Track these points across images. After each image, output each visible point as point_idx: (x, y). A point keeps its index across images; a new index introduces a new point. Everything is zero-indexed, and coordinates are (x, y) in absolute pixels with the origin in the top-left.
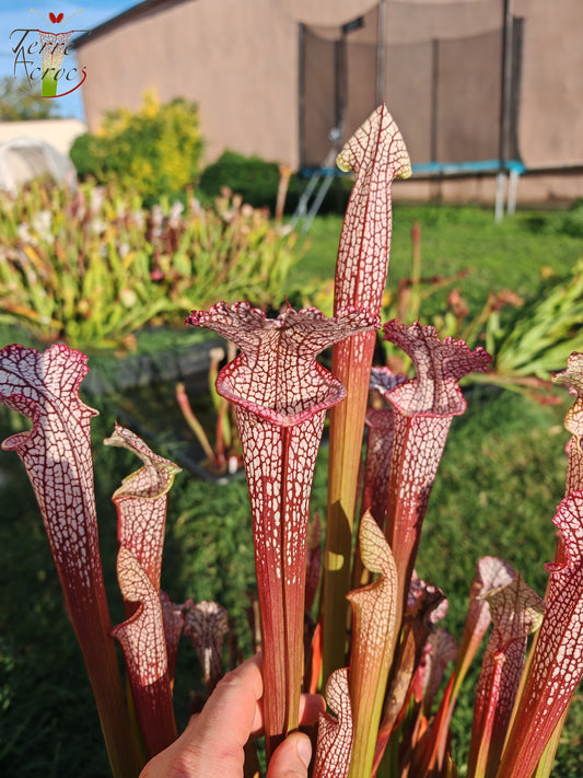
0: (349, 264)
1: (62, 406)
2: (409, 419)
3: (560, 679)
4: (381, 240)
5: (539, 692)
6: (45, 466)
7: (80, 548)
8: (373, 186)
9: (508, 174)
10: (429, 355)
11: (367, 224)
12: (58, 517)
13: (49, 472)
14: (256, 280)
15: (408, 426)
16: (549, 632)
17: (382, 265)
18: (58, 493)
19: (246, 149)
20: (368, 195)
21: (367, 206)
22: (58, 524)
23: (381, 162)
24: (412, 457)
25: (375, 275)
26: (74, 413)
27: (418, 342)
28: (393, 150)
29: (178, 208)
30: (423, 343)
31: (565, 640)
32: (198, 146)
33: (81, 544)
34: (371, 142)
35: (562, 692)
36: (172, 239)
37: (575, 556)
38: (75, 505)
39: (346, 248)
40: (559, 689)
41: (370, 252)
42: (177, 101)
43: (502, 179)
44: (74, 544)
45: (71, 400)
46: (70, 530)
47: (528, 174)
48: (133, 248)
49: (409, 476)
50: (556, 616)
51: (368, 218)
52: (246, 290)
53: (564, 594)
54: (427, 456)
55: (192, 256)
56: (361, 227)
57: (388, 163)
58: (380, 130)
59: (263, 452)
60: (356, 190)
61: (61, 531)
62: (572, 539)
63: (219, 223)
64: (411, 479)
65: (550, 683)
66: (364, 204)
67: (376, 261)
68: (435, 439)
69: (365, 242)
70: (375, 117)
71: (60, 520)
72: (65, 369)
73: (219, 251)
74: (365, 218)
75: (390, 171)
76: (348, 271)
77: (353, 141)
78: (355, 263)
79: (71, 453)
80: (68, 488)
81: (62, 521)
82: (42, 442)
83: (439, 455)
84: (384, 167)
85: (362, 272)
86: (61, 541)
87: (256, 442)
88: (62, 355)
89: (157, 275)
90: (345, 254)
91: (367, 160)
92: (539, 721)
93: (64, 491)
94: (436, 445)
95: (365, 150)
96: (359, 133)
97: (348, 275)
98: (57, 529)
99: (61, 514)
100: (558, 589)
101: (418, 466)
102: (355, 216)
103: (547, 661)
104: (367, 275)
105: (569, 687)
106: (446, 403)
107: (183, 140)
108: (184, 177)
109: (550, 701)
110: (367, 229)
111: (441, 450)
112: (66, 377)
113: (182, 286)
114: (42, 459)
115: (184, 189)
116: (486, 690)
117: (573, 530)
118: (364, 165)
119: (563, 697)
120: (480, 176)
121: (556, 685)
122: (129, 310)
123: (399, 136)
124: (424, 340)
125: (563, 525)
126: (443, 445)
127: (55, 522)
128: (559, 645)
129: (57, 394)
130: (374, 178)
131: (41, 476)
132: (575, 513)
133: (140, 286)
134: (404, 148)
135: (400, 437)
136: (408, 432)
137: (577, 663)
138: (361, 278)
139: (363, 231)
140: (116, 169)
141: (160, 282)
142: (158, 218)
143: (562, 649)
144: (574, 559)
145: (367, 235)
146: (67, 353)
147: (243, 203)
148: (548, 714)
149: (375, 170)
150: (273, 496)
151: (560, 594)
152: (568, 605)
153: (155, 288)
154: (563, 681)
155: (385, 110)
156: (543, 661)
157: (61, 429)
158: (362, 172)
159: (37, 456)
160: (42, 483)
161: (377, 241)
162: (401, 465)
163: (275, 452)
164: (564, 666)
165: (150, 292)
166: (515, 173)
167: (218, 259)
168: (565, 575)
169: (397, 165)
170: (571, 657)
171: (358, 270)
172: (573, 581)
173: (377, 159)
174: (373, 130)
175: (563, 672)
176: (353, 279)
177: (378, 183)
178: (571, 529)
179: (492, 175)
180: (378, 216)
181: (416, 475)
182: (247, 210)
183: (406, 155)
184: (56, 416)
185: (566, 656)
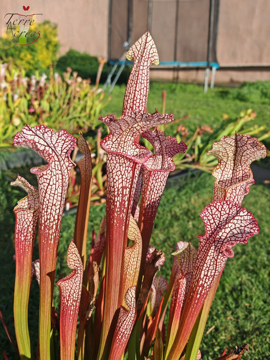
0: (129, 102)
1: (61, 159)
2: (150, 172)
3: (202, 286)
4: (144, 92)
5: (194, 292)
6: (49, 184)
7: (53, 225)
8: (141, 68)
9: (211, 69)
10: (160, 144)
11: (138, 84)
12: (48, 208)
13: (50, 187)
14: (83, 114)
15: (150, 175)
16: (198, 265)
17: (144, 104)
18: (51, 197)
19: (81, 49)
20: (139, 71)
21: (138, 76)
22: (47, 212)
23: (146, 57)
24: (151, 189)
25: (140, 108)
26: (66, 163)
27: (156, 138)
28: (151, 52)
29: (44, 77)
30: (158, 138)
31: (204, 268)
32: (56, 46)
33: (54, 223)
34: (142, 48)
35: (203, 292)
36: (41, 92)
37: (209, 231)
38: (56, 205)
39: (128, 94)
40: (202, 290)
41: (139, 97)
42: (46, 22)
43: (208, 71)
44: (51, 222)
45: (65, 157)
46: (51, 215)
47: (220, 69)
48: (21, 97)
49: (149, 198)
50: (201, 257)
51: (138, 82)
52: (78, 120)
53: (205, 248)
54: (158, 189)
55: (50, 101)
56: (135, 85)
57: (149, 58)
58: (146, 43)
59: (124, 176)
60: (134, 69)
61: (47, 215)
62: (209, 224)
63: (65, 85)
64: (150, 199)
65: (198, 288)
66: (137, 75)
67: (141, 101)
68: (161, 182)
69: (136, 92)
70: (144, 37)
71: (48, 210)
72: (65, 142)
73: (64, 99)
74: (137, 81)
75: (149, 62)
76: (129, 105)
77: (134, 46)
78: (132, 101)
79: (61, 181)
80: (56, 196)
81: (49, 211)
82: (50, 173)
83: (163, 189)
84: (147, 60)
85: (134, 106)
86: (46, 220)
87: (121, 172)
88: (65, 135)
89: (32, 110)
90: (128, 97)
91: (139, 56)
92: (194, 305)
93: (54, 197)
94: (162, 185)
95: (139, 51)
96: (137, 43)
97: (128, 107)
98: (45, 213)
99: (49, 207)
100: (202, 246)
101: (153, 193)
102: (133, 80)
103: (197, 278)
104: (137, 108)
105: (206, 289)
106: (167, 166)
107: (49, 43)
108: (49, 62)
109: (198, 296)
110: (138, 86)
111: (164, 187)
112: (65, 146)
113: (45, 116)
114: (48, 181)
115: (48, 68)
116: (175, 296)
117: (209, 220)
118: (138, 58)
119: (204, 294)
120: (197, 69)
121: (201, 288)
122: (17, 128)
123: (154, 46)
124: (158, 137)
125: (205, 218)
126: (165, 185)
127: (46, 210)
128: (202, 270)
129: (60, 153)
130: (142, 64)
131: (45, 188)
132: (211, 213)
133: (22, 115)
134: (157, 52)
135: (146, 180)
136: (150, 178)
137: (209, 278)
138: (134, 109)
139: (136, 87)
140: (12, 56)
141: (33, 114)
142: (33, 82)
143: (203, 272)
144: (209, 232)
145: (138, 89)
146: (67, 135)
147: (78, 76)
148: (198, 302)
149: (143, 61)
150: (126, 195)
151: (203, 248)
152: (206, 252)
153: (30, 117)
154: (203, 287)
155: (149, 34)
156: (195, 278)
157: (60, 169)
158: (137, 61)
159: (47, 179)
160: (45, 192)
161: (142, 92)
162: (146, 193)
163: (129, 176)
164: (204, 280)
165: (28, 119)
166: (214, 69)
167: (64, 103)
168: (205, 239)
169: (152, 59)
170: (207, 276)
171: (133, 105)
172: (208, 242)
173: (144, 55)
174: (143, 42)
175: (203, 283)
176: (131, 109)
177: (143, 66)
178: (208, 219)
179: (203, 69)
180: (143, 81)
181: (152, 198)
182: (79, 79)
183: (157, 55)
184: (58, 163)
185: (204, 275)
